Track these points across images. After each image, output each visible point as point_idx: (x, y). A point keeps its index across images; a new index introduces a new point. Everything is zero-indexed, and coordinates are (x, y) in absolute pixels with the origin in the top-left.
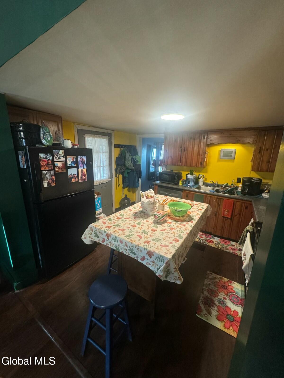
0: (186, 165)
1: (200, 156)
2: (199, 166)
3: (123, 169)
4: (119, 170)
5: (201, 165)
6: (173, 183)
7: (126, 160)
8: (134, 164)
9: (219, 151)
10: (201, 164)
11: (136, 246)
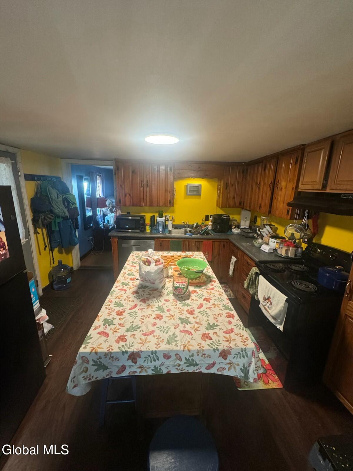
0: (151, 205)
1: (168, 193)
2: (168, 206)
3: (50, 218)
4: (42, 220)
5: (171, 204)
6: (139, 231)
7: (52, 202)
8: (68, 209)
9: (184, 186)
10: (170, 202)
11: (198, 352)
